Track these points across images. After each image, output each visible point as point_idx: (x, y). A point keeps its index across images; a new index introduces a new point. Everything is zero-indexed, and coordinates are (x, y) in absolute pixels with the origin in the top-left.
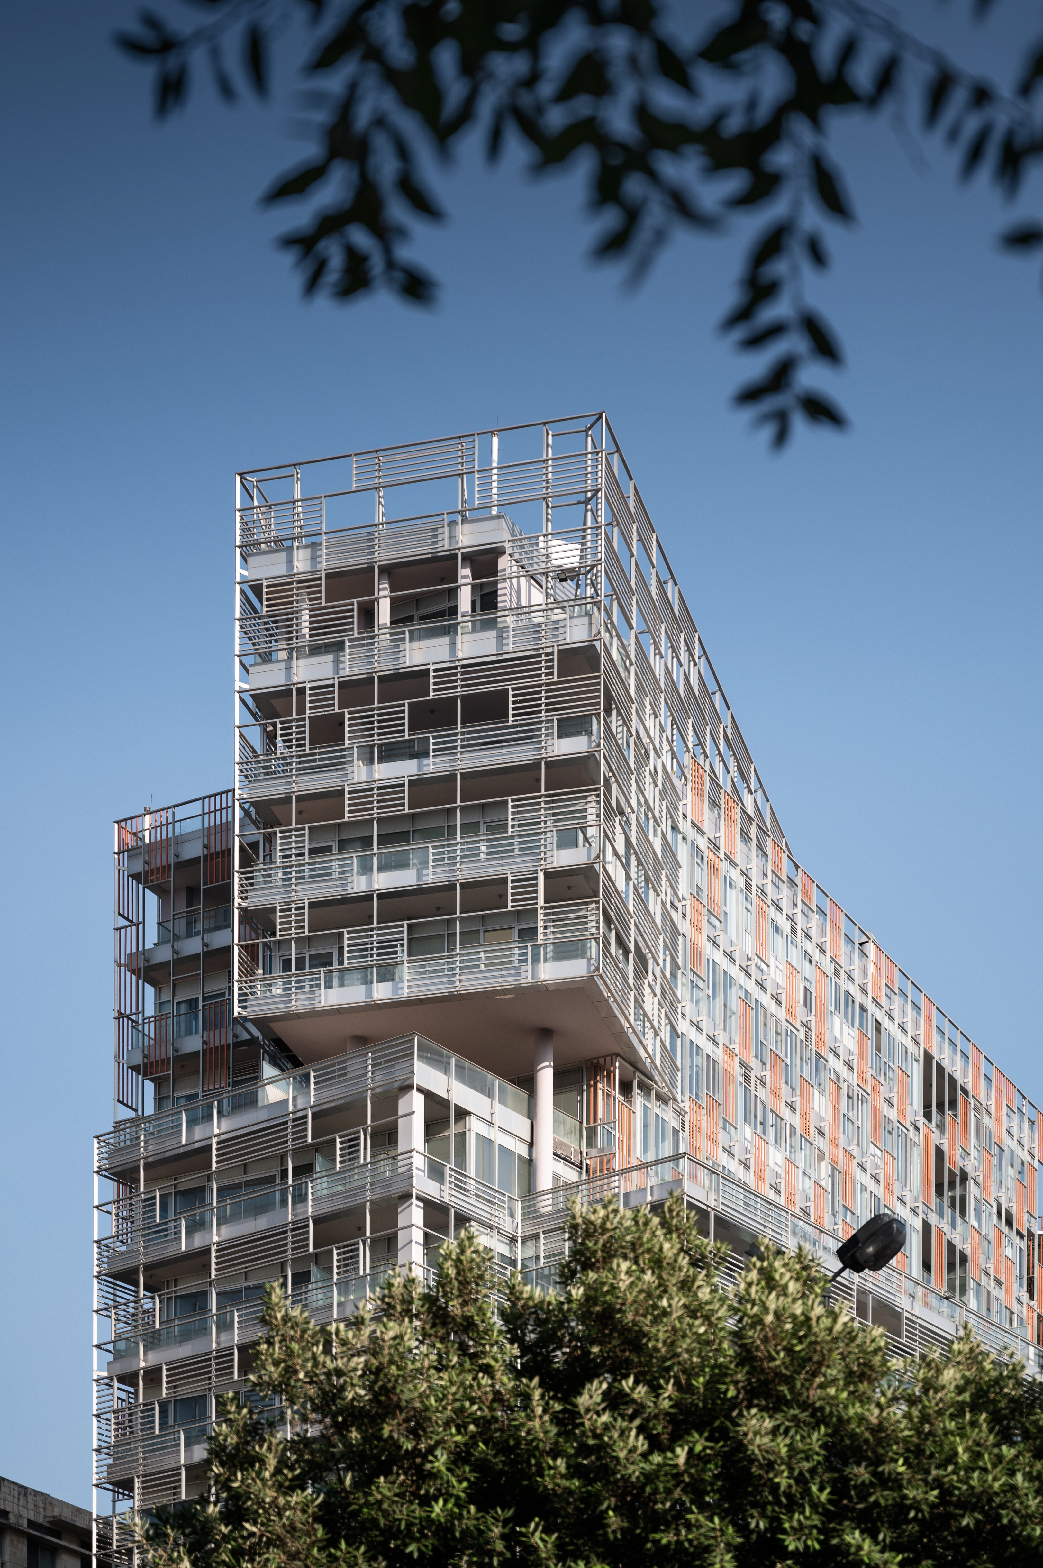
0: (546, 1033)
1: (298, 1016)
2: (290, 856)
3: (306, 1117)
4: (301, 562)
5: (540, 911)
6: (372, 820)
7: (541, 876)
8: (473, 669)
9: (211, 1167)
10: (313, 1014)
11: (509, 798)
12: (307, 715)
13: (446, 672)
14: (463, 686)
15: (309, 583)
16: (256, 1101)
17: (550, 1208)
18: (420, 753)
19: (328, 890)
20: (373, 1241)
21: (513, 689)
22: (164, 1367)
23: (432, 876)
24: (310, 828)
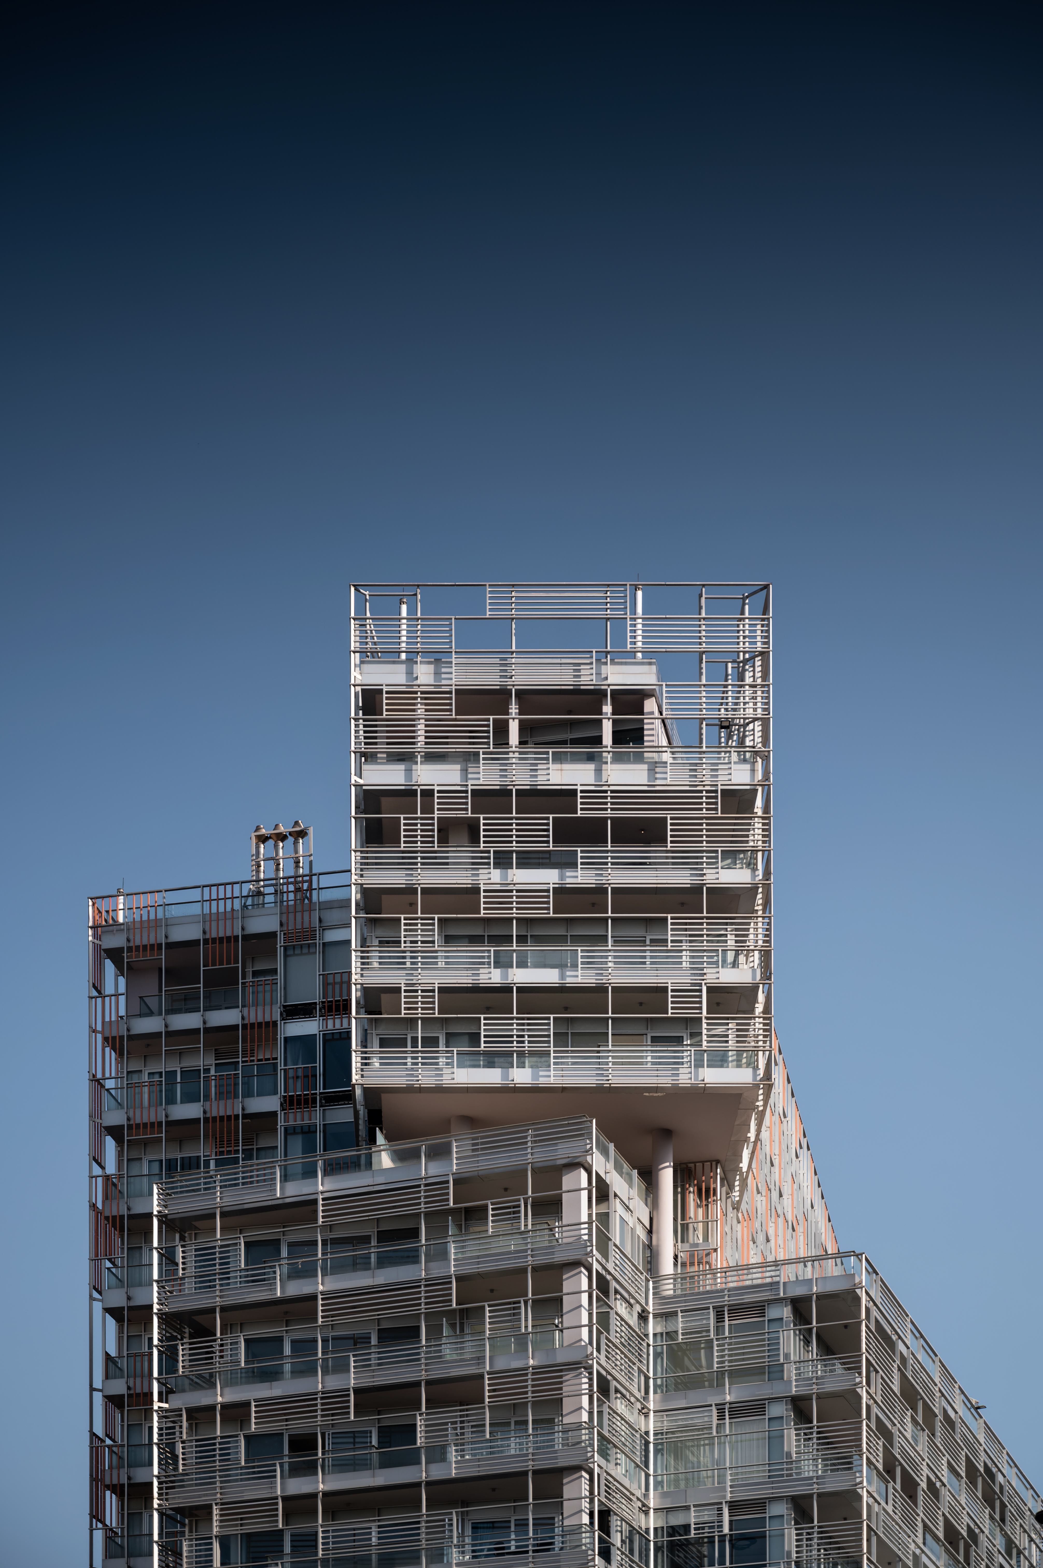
0: (666, 1133)
1: (421, 1090)
2: (416, 942)
3: (447, 1182)
4: (425, 674)
5: (704, 1021)
6: (511, 919)
7: (704, 989)
8: (623, 795)
9: (316, 1220)
10: (440, 1090)
11: (669, 916)
12: (436, 816)
13: (596, 794)
14: (612, 809)
15: (431, 696)
16: (369, 1164)
17: (671, 1292)
18: (568, 863)
19: (462, 978)
20: (534, 1301)
21: (672, 819)
22: (253, 1404)
23: (580, 977)
24: (440, 919)
